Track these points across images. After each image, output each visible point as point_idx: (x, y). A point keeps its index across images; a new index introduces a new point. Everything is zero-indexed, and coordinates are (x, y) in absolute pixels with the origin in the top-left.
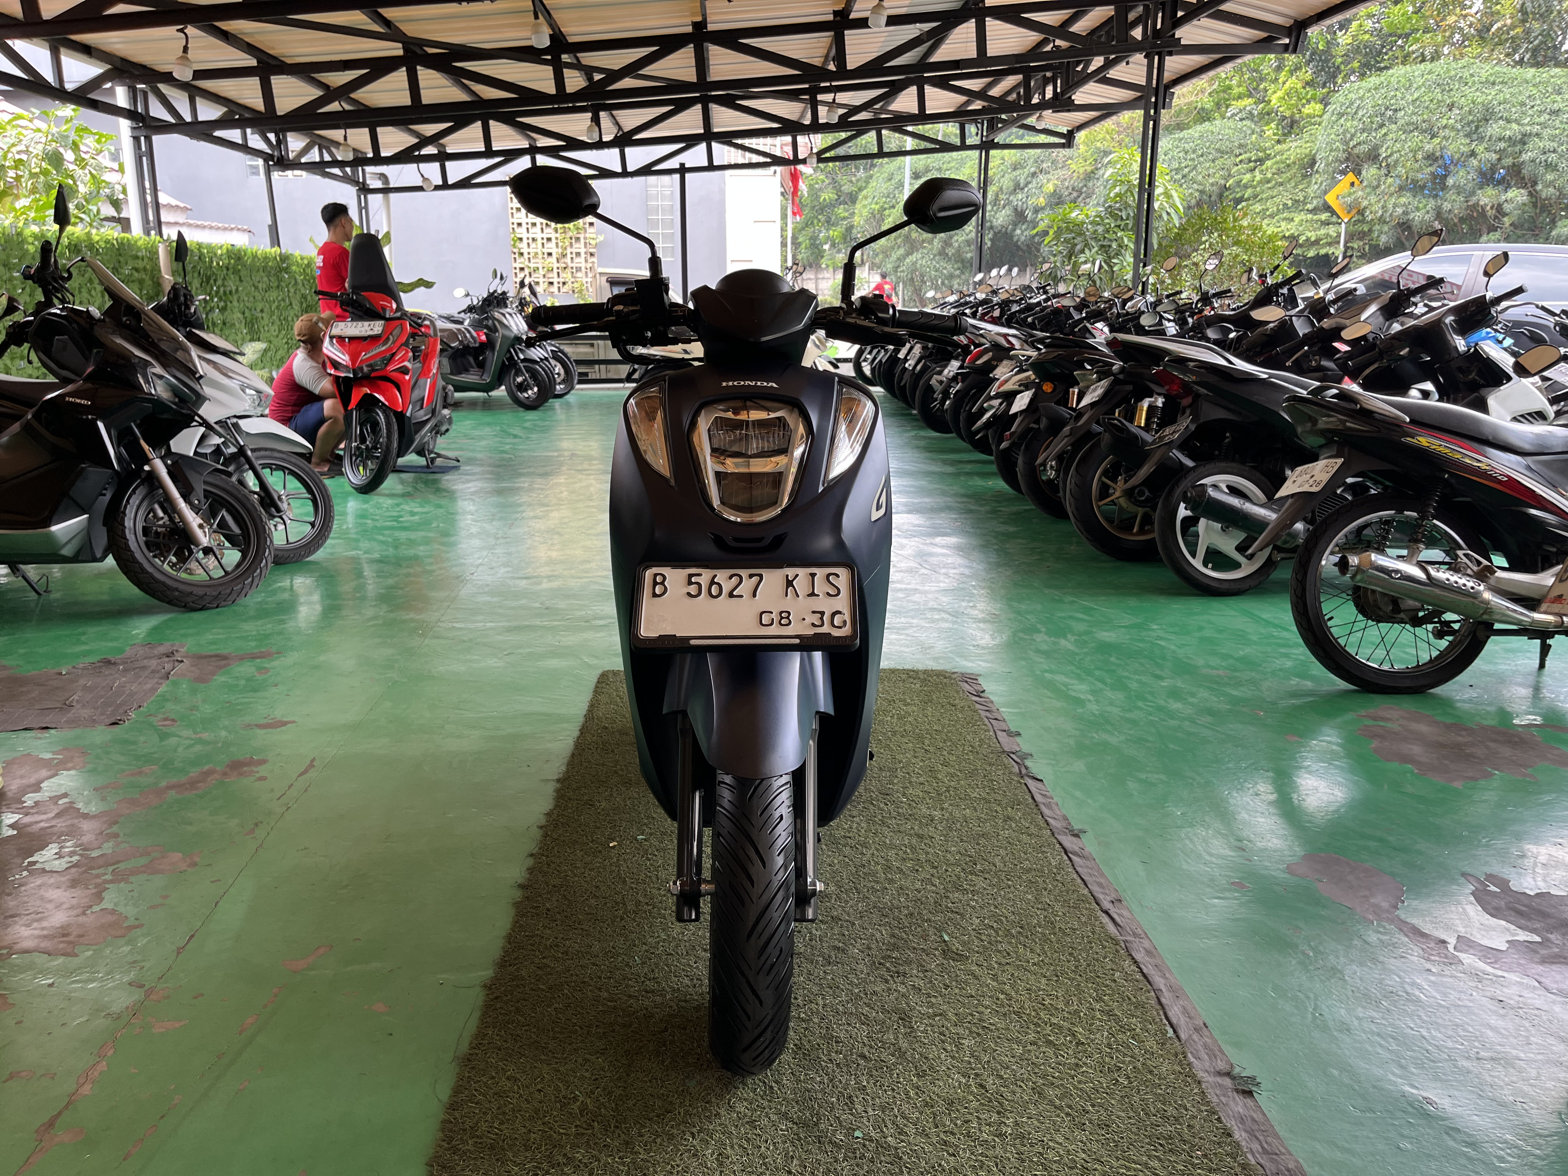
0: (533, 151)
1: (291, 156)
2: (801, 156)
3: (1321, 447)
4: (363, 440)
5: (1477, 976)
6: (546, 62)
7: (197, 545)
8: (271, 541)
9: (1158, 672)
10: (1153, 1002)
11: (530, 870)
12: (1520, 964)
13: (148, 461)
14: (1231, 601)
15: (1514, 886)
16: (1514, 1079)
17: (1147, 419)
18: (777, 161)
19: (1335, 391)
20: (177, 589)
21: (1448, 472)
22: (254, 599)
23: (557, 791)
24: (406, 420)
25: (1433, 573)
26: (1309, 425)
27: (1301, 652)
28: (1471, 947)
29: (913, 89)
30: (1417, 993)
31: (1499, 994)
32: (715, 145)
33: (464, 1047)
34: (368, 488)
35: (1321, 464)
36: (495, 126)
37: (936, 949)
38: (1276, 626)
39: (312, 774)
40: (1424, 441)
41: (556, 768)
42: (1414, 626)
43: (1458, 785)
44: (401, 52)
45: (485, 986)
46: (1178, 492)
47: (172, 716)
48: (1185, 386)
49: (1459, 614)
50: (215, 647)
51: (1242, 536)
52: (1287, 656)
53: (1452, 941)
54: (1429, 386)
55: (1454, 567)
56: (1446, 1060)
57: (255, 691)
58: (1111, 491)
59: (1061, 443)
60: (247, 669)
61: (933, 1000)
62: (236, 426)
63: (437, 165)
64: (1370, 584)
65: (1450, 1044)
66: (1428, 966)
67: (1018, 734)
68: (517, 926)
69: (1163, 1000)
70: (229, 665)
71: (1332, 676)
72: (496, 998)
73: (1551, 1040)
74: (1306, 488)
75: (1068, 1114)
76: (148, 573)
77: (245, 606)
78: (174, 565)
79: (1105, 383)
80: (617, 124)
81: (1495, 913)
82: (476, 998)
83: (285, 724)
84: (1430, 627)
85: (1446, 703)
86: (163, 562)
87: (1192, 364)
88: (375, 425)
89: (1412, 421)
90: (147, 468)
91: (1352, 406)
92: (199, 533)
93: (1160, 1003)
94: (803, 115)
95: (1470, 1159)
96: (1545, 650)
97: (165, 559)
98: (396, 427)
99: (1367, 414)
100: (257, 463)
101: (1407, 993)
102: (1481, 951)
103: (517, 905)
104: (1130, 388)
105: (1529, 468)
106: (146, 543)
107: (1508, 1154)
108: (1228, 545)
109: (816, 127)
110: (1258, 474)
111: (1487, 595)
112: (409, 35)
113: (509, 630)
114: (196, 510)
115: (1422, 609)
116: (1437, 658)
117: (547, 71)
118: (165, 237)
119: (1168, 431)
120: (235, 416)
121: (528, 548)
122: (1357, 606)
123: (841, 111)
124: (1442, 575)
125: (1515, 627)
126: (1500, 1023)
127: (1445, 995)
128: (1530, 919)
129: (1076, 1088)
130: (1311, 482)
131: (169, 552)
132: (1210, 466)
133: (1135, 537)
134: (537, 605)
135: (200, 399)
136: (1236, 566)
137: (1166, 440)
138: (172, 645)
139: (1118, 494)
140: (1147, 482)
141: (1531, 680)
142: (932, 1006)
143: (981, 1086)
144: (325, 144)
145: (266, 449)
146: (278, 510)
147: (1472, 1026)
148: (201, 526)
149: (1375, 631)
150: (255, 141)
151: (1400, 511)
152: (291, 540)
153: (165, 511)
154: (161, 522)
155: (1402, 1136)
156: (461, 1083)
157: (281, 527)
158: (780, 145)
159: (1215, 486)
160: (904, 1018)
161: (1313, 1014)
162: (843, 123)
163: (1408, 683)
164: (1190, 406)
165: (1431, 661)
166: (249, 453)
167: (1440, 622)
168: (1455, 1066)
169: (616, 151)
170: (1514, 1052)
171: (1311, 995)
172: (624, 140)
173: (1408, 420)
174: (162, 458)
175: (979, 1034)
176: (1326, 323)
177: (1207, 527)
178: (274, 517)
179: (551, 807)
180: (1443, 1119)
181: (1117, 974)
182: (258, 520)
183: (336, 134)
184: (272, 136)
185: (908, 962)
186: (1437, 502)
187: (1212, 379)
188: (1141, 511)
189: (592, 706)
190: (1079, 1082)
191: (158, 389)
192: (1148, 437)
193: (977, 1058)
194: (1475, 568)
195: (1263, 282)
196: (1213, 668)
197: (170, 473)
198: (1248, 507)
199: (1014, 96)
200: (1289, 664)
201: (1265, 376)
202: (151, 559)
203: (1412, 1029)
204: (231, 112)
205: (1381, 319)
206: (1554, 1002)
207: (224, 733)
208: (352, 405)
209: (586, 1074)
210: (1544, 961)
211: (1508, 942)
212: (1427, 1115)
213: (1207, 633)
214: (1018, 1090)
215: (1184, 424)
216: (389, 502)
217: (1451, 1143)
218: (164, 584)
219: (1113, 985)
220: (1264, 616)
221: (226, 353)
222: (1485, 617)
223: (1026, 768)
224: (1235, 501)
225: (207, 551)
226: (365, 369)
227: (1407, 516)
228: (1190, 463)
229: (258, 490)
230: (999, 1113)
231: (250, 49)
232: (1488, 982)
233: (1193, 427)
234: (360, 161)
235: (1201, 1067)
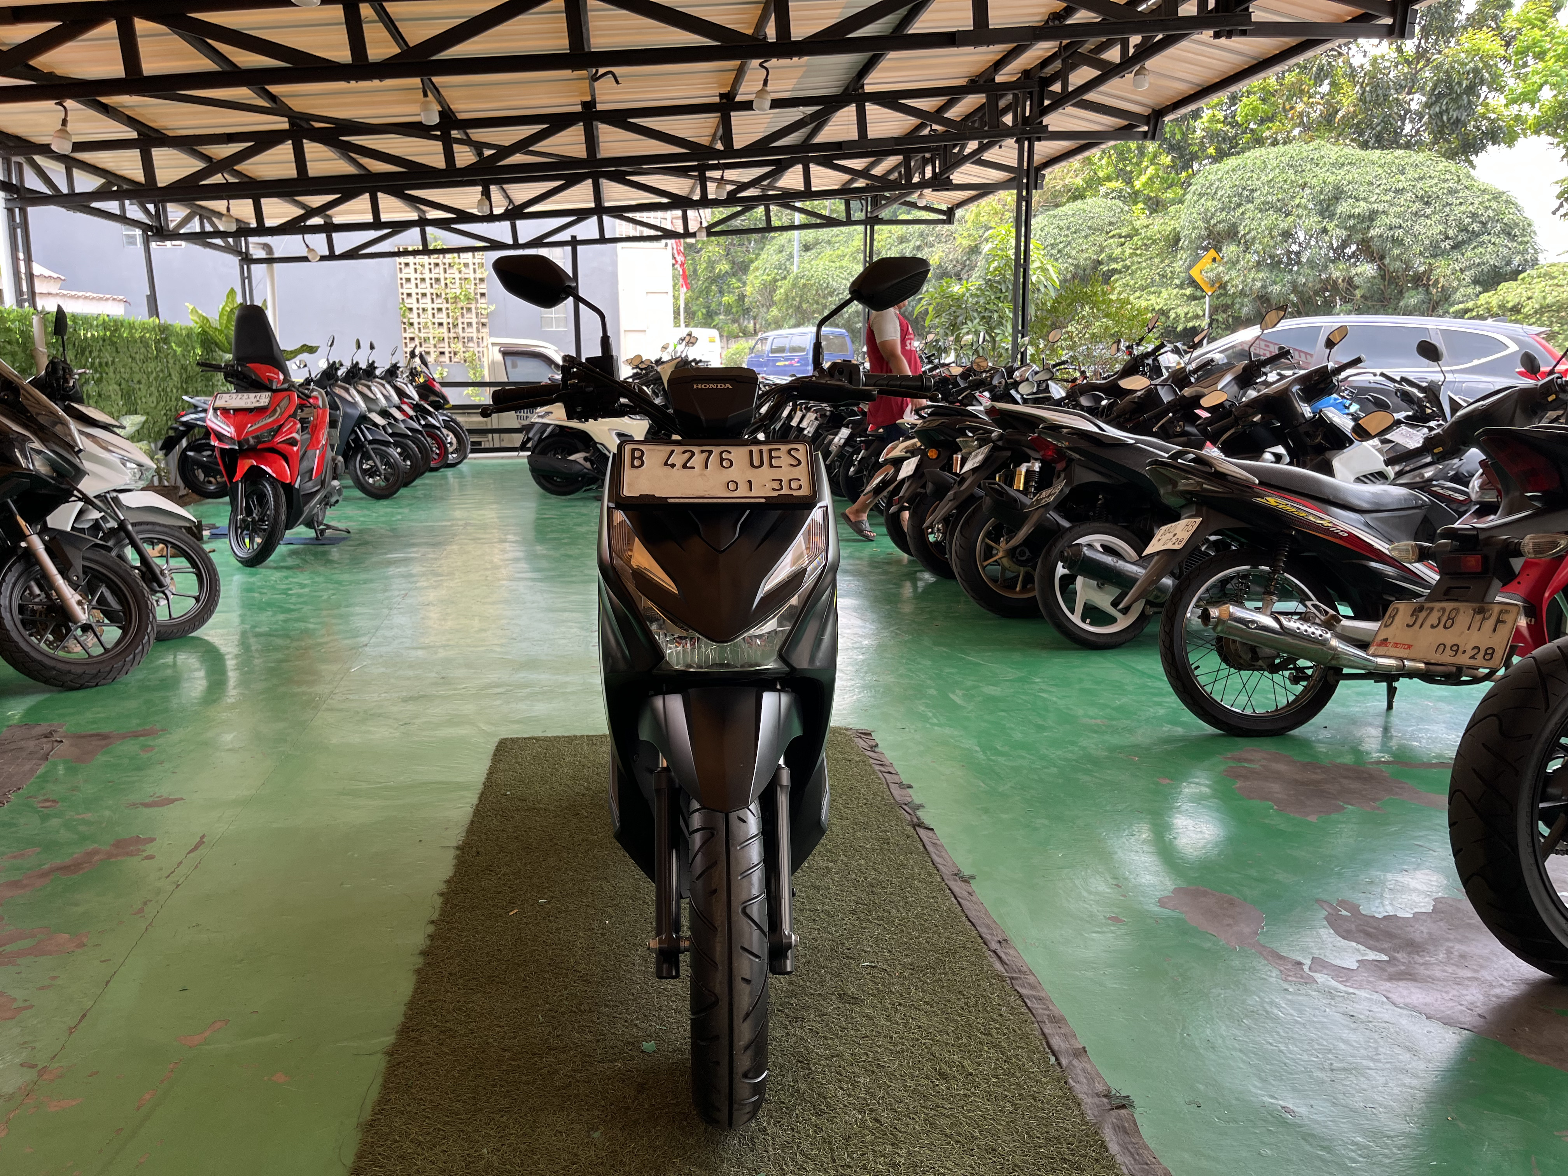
0: (422, 223)
1: (172, 226)
2: (691, 230)
3: (1182, 507)
4: (249, 512)
5: (1330, 994)
6: (435, 138)
7: (75, 622)
8: (154, 617)
9: (1040, 722)
10: (1037, 1033)
11: (431, 937)
12: (1369, 982)
13: (24, 537)
14: (1109, 654)
15: (1364, 910)
16: (1365, 1087)
17: (1026, 483)
18: (668, 234)
19: (1192, 456)
20: (54, 668)
21: (1296, 530)
22: (135, 676)
23: (457, 857)
24: (295, 493)
25: (1285, 622)
26: (1170, 488)
27: (1173, 701)
28: (1324, 967)
29: (799, 168)
30: (1276, 1011)
31: (1350, 1010)
32: (605, 218)
33: (367, 1115)
34: (254, 561)
35: (1183, 523)
36: (384, 199)
37: (833, 994)
38: (1150, 677)
39: (201, 851)
40: (1272, 501)
41: (456, 836)
42: (1272, 672)
43: (1313, 819)
44: (286, 126)
45: (386, 1053)
46: (1056, 551)
47: (52, 797)
48: (1059, 451)
49: (1311, 661)
50: (95, 726)
51: (1117, 592)
52: (1160, 704)
53: (1307, 962)
54: (1280, 450)
55: (1304, 617)
56: (1302, 1072)
57: (139, 769)
58: (994, 552)
59: (945, 507)
60: (130, 747)
61: (830, 1042)
62: (116, 500)
63: (323, 237)
64: (1230, 634)
65: (1305, 1057)
66: (1286, 986)
67: (910, 787)
68: (418, 991)
69: (1046, 1031)
70: (110, 744)
71: (1200, 721)
72: (399, 1064)
73: (1397, 1050)
74: (1169, 546)
75: (957, 1142)
76: (24, 651)
77: (126, 685)
78: (51, 643)
79: (985, 450)
80: (508, 197)
81: (1346, 935)
82: (379, 1063)
83: (173, 801)
84: (1287, 673)
85: (1305, 744)
86: (40, 640)
87: (1065, 430)
88: (262, 498)
89: (1261, 483)
90: (23, 544)
91: (1207, 469)
92: (78, 610)
93: (1043, 1034)
94: (692, 191)
95: (1323, 1160)
96: (1391, 692)
97: (42, 637)
98: (284, 499)
99: (1221, 477)
100: (138, 538)
101: (1267, 1012)
102: (1334, 971)
103: (418, 972)
104: (1009, 453)
105: (1367, 525)
106: (23, 622)
107: (1360, 1156)
108: (1103, 600)
109: (705, 202)
110: (1129, 533)
111: (1334, 642)
112: (296, 109)
113: (405, 700)
114: (75, 587)
115: (1278, 656)
116: (1294, 701)
117: (438, 146)
118: (39, 308)
119: (1044, 494)
120: (115, 491)
121: (423, 618)
122: (1220, 655)
123: (730, 188)
124: (1293, 624)
125: (1363, 672)
126: (1352, 1037)
127: (1301, 1012)
128: (1378, 940)
129: (965, 1116)
130: (1174, 540)
131: (45, 629)
132: (1085, 527)
133: (1017, 594)
134: (433, 675)
135: (80, 473)
136: (1112, 620)
137: (1043, 503)
138: (50, 726)
139: (1000, 554)
140: (1027, 542)
141: (1380, 721)
142: (829, 1047)
143: (877, 1121)
144: (207, 215)
145: (148, 523)
146: (161, 585)
147: (1326, 1040)
148: (79, 603)
149: (1238, 678)
150: (134, 211)
151: (1255, 566)
152: (174, 616)
153: (41, 588)
154: (37, 600)
155: (1263, 1143)
156: (364, 1148)
157: (163, 602)
158: (670, 219)
159: (1090, 546)
160: (804, 1062)
161: (1181, 1035)
162: (731, 199)
163: (1268, 726)
164: (1064, 470)
165: (1288, 705)
166: (130, 527)
167: (1295, 668)
168: (1311, 1077)
169: (507, 224)
170: (1365, 1062)
171: (1180, 1018)
172: (515, 213)
173: (1257, 482)
174: (39, 534)
175: (873, 1072)
176: (1187, 392)
177: (1084, 585)
178: (157, 592)
179: (451, 874)
180: (1300, 1126)
181: (1003, 1009)
182: (139, 595)
183: (219, 205)
184: (151, 207)
185: (805, 1008)
186: (1286, 556)
187: (1083, 444)
188: (1022, 570)
189: (490, 774)
190: (969, 1111)
191: (36, 464)
192: (1026, 500)
193: (873, 1095)
194: (1323, 618)
195: (1130, 353)
196: (1092, 718)
197: (48, 550)
198: (1121, 564)
199: (896, 174)
200: (1161, 712)
201: (1132, 442)
202: (27, 637)
203: (1271, 1044)
204: (109, 183)
205: (1236, 388)
206: (1400, 1015)
207: (107, 813)
208: (238, 477)
209: (492, 1133)
210: (1391, 978)
211: (1358, 961)
212: (1284, 1123)
213: (1088, 685)
214: (911, 1122)
215: (1059, 487)
216: (278, 575)
217: (1308, 1148)
218: (40, 662)
219: (1000, 1019)
220: (1139, 668)
221: (106, 427)
222: (1334, 663)
223: (918, 818)
224: (1109, 560)
225: (86, 628)
226: (252, 441)
227: (1262, 571)
228: (1066, 524)
229: (138, 564)
230: (893, 1144)
231: (131, 122)
232: (1340, 999)
233: (1067, 490)
234: (244, 231)
235: (1081, 1089)
